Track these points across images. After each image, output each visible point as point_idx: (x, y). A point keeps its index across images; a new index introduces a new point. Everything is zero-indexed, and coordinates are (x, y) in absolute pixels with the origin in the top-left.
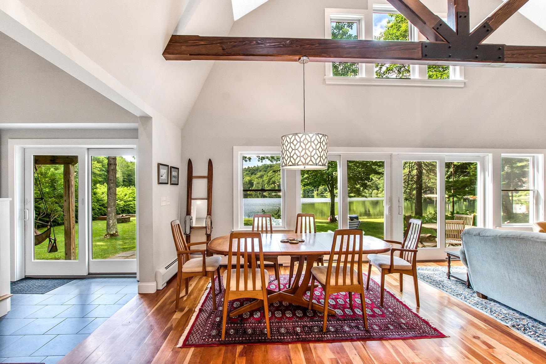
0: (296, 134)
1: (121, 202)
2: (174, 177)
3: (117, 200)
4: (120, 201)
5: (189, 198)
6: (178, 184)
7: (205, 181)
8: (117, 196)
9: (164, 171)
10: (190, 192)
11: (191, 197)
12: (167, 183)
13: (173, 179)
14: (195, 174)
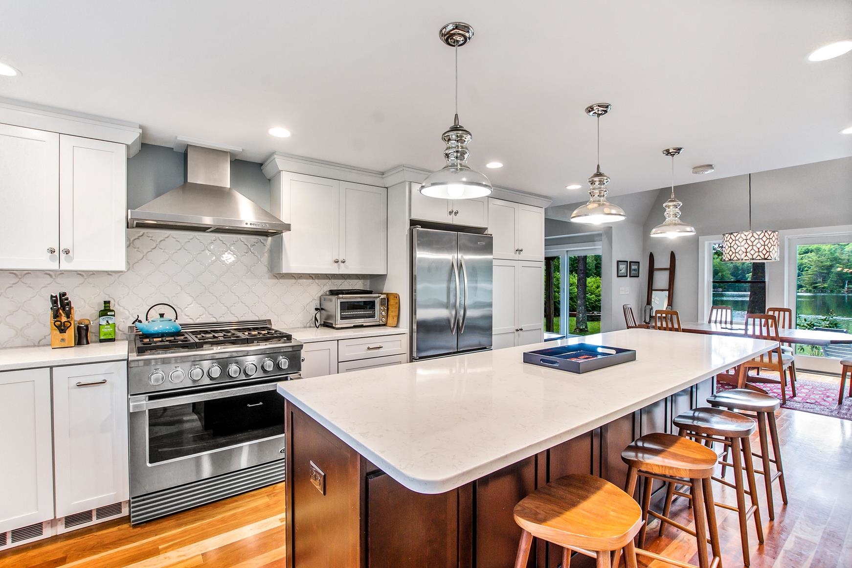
0: (732, 234)
1: (592, 296)
2: (634, 270)
3: (588, 294)
4: (590, 295)
5: (650, 289)
6: (638, 276)
7: (667, 273)
8: (588, 288)
9: (623, 267)
10: (651, 283)
11: (652, 288)
12: (627, 276)
13: (633, 272)
14: (656, 266)
